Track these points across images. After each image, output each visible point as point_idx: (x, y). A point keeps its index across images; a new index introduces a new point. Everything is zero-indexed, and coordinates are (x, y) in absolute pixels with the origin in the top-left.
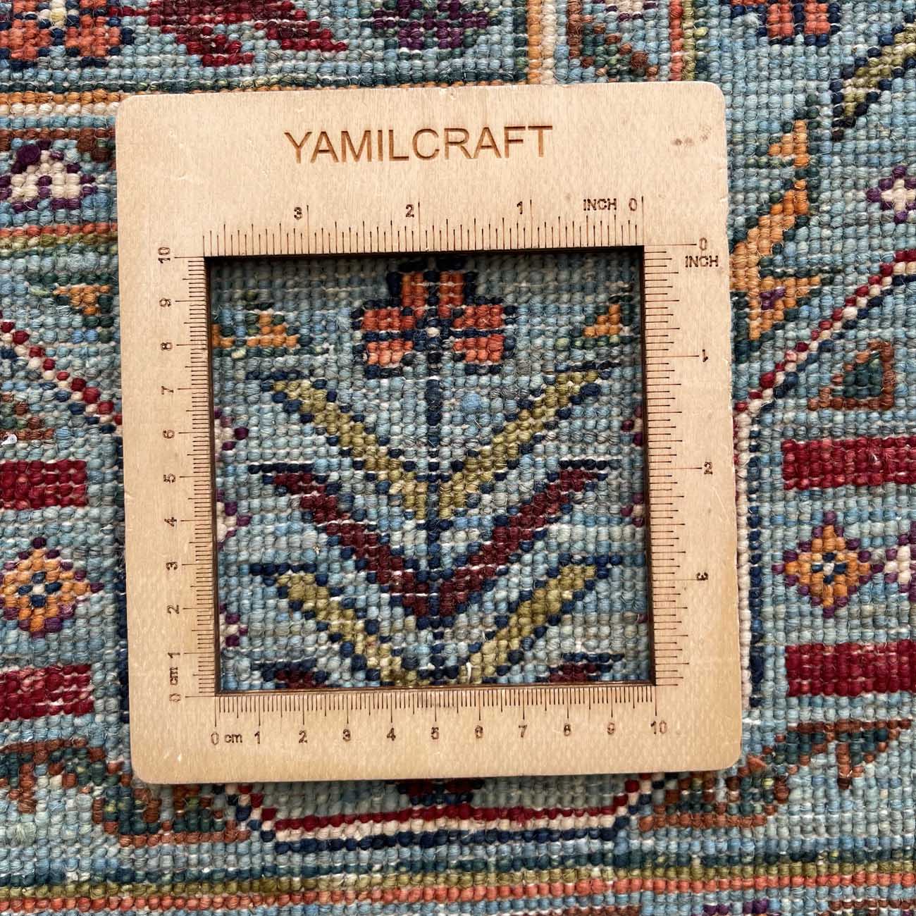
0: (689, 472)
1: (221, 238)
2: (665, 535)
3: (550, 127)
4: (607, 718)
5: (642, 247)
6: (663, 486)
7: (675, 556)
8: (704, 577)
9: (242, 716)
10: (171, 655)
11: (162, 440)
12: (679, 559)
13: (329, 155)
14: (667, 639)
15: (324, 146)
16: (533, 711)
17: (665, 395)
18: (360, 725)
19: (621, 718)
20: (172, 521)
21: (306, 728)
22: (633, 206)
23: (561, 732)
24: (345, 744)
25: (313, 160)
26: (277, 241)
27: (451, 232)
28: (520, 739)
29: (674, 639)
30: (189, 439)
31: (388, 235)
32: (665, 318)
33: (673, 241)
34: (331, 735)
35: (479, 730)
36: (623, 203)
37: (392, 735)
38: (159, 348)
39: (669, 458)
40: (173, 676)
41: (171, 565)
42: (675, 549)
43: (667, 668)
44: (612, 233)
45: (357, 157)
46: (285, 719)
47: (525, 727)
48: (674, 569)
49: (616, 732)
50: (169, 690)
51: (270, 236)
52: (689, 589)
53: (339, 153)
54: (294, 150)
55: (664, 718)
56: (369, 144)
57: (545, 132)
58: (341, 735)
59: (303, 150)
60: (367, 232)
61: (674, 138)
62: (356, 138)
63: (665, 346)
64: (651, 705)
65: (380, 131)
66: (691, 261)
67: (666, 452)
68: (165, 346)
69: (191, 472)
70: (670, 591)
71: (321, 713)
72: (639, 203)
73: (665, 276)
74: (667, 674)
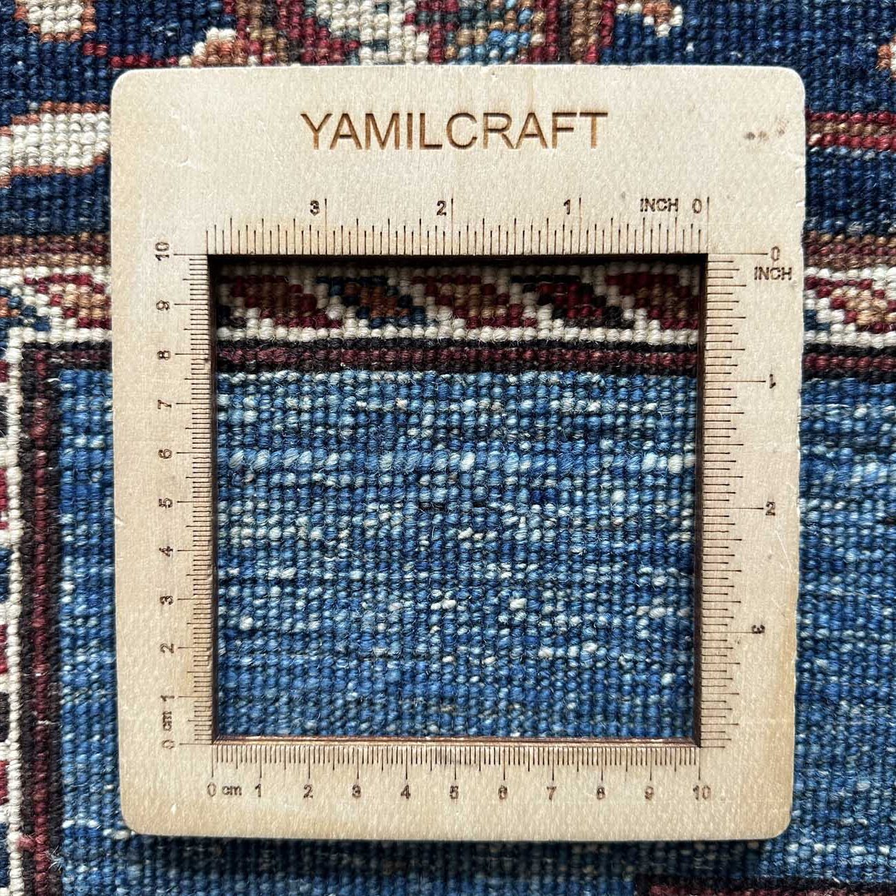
0: (750, 513)
1: (227, 233)
2: (718, 582)
3: (605, 114)
4: (646, 781)
5: (706, 255)
6: (718, 527)
7: (729, 605)
8: (760, 630)
9: (242, 766)
10: (164, 698)
11: (158, 460)
12: (733, 609)
13: (351, 140)
14: (716, 697)
15: (345, 129)
16: (564, 771)
17: (725, 425)
18: (371, 782)
19: (660, 783)
20: (167, 551)
21: (312, 782)
22: (697, 207)
23: (594, 796)
24: (354, 801)
25: (332, 146)
26: (291, 240)
27: (487, 233)
28: (548, 801)
29: (723, 698)
30: (189, 459)
31: (416, 235)
32: (729, 337)
33: (742, 250)
34: (339, 791)
35: (503, 791)
36: (685, 204)
37: (406, 793)
38: (155, 357)
39: (727, 496)
40: (166, 721)
41: (165, 599)
42: (729, 598)
43: (715, 728)
44: (672, 238)
45: (383, 144)
46: (289, 772)
47: (553, 789)
48: (728, 620)
49: (655, 797)
50: (162, 736)
51: (282, 234)
52: (743, 642)
53: (362, 138)
54: (312, 134)
55: (708, 784)
56: (397, 129)
57: (599, 119)
58: (350, 791)
59: (320, 134)
60: (393, 232)
61: (747, 131)
62: (383, 123)
63: (727, 369)
64: (694, 768)
65: (410, 115)
66: (761, 272)
67: (723, 488)
68: (162, 355)
69: (190, 497)
70: (722, 644)
71: (329, 766)
72: (704, 204)
73: (730, 289)
74: (715, 735)
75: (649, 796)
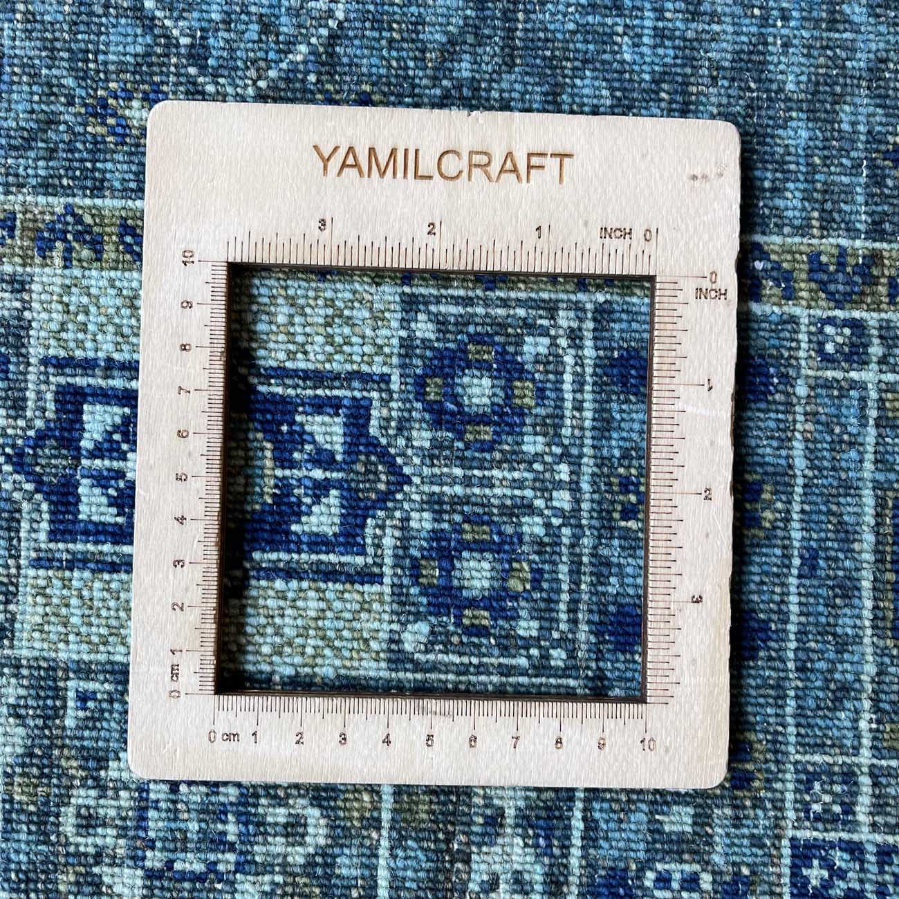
0: (690, 497)
1: (246, 244)
2: (663, 557)
3: (570, 156)
4: (599, 734)
5: (654, 277)
6: (665, 510)
7: (672, 578)
8: (698, 600)
9: (241, 715)
10: (173, 652)
11: (176, 439)
12: (675, 581)
13: (355, 170)
14: (660, 659)
15: (351, 160)
16: (527, 722)
17: (669, 421)
18: (356, 730)
19: (611, 734)
21: (305, 729)
22: (648, 236)
23: (553, 745)
24: (341, 747)
25: (339, 174)
26: (300, 251)
27: (470, 252)
28: (512, 750)
29: (666, 659)
30: (204, 439)
31: (409, 251)
32: (674, 347)
33: (685, 273)
34: (327, 738)
35: (473, 739)
36: (638, 233)
37: (387, 741)
38: (178, 349)
39: (671, 483)
40: (174, 673)
41: (178, 563)
42: (673, 571)
43: (659, 686)
44: (626, 261)
45: (382, 175)
46: (283, 720)
47: (517, 738)
48: (670, 591)
49: (607, 747)
50: (170, 686)
51: (294, 246)
52: (684, 611)
53: (365, 169)
54: (322, 163)
55: (654, 736)
56: (395, 161)
57: (566, 160)
58: (337, 738)
59: (329, 164)
60: (389, 248)
61: (692, 173)
62: (383, 157)
63: (673, 373)
64: (641, 722)
65: (406, 150)
66: (700, 293)
67: (668, 476)
68: (184, 348)
69: (203, 472)
70: (667, 612)
71: (319, 716)
72: (654, 233)
73: (675, 306)
74: (660, 693)
75: (601, 746)
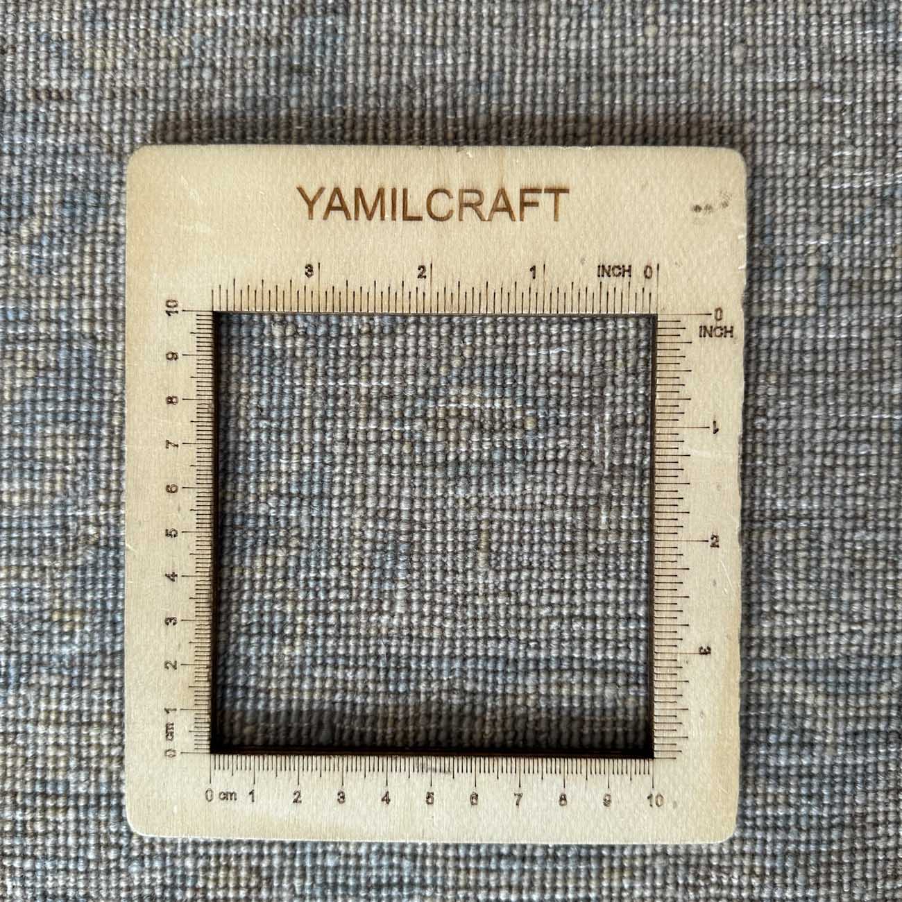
0: (696, 545)
1: (231, 293)
2: (669, 607)
3: (566, 191)
5: (656, 316)
6: (668, 558)
7: (679, 629)
8: (706, 652)
9: (237, 774)
10: (167, 711)
11: (165, 494)
12: (682, 632)
13: (342, 212)
14: (667, 712)
15: (337, 203)
16: (530, 779)
17: (673, 466)
18: (355, 788)
19: (617, 790)
21: (301, 788)
22: (648, 273)
23: (557, 802)
24: (339, 806)
25: (325, 218)
26: (287, 299)
27: (462, 295)
28: (515, 807)
29: (674, 713)
30: (193, 493)
31: (399, 296)
32: (676, 388)
33: (688, 310)
35: (474, 797)
36: (638, 271)
37: (386, 799)
38: (164, 402)
39: (676, 530)
40: (169, 732)
41: (170, 621)
42: (678, 622)
43: (666, 741)
44: (625, 300)
45: (370, 216)
46: (280, 779)
47: (520, 795)
48: (677, 642)
49: (613, 804)
50: (165, 745)
51: (280, 293)
52: (692, 663)
53: (352, 212)
54: (306, 207)
55: (661, 792)
56: (383, 202)
57: (562, 196)
58: (335, 796)
59: (314, 206)
60: (378, 292)
61: (694, 204)
62: (370, 198)
63: (675, 416)
64: (648, 779)
65: (394, 192)
66: (705, 331)
67: (673, 523)
68: (170, 400)
69: (194, 528)
70: (672, 664)
71: (316, 774)
72: (655, 270)
73: (678, 346)
74: (666, 747)
75: (607, 803)
